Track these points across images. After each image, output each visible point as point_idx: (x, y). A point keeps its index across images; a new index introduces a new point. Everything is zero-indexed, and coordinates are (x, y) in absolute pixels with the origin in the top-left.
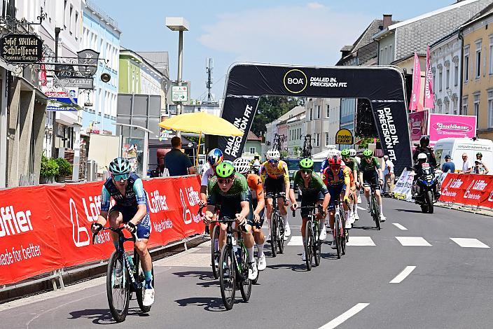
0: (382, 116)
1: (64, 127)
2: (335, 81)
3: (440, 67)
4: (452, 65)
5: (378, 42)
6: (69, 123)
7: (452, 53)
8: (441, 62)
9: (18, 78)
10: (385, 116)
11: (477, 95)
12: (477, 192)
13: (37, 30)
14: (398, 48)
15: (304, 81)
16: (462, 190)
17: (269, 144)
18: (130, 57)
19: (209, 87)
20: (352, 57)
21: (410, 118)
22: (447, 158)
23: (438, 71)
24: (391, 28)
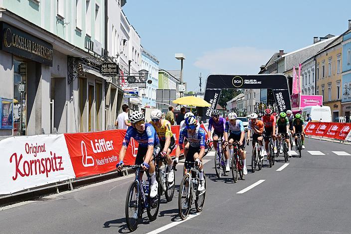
0: (278, 96)
1: (134, 105)
2: (256, 81)
3: (306, 74)
4: (311, 73)
5: (277, 63)
6: (136, 103)
7: (311, 67)
8: (306, 71)
9: (109, 83)
10: (279, 96)
11: (323, 86)
12: (322, 130)
13: (118, 61)
14: (286, 65)
15: (242, 82)
16: (315, 130)
17: (228, 111)
18: (163, 73)
19: (200, 86)
20: (265, 70)
21: (291, 98)
22: (308, 115)
23: (305, 75)
24: (283, 56)
